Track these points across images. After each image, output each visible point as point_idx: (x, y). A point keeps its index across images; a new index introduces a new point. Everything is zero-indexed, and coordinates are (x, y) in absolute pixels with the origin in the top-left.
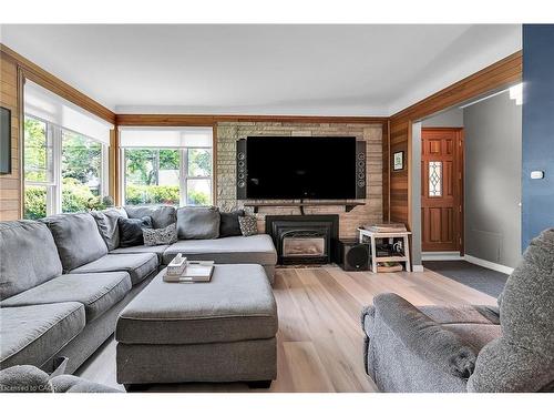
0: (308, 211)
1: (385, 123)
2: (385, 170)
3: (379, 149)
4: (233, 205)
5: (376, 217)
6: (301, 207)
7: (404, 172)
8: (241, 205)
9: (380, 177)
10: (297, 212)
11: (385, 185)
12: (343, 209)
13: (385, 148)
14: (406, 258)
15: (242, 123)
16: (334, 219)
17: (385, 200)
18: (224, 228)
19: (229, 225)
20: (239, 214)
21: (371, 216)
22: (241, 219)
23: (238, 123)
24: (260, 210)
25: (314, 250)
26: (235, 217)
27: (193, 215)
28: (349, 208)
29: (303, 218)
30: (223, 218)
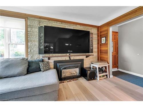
0: (72, 58)
1: (98, 28)
2: (98, 43)
3: (96, 36)
4: (36, 57)
5: (95, 59)
6: (70, 57)
7: (106, 44)
8: (41, 57)
9: (97, 46)
10: (68, 59)
11: (98, 48)
12: (85, 57)
13: (98, 36)
14: (108, 73)
15: (42, 20)
16: (82, 61)
17: (98, 53)
18: (30, 68)
19: (34, 66)
20: (40, 61)
21: (94, 59)
22: (41, 64)
23: (40, 20)
24: (51, 58)
25: (75, 73)
26: (37, 63)
27: (7, 64)
28: (87, 57)
29: (70, 61)
30: (30, 64)
